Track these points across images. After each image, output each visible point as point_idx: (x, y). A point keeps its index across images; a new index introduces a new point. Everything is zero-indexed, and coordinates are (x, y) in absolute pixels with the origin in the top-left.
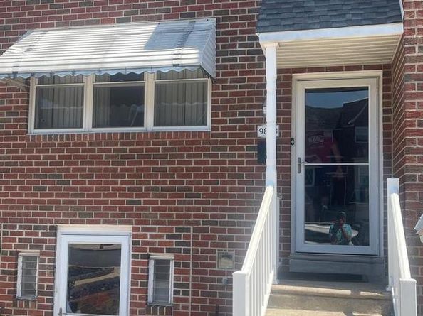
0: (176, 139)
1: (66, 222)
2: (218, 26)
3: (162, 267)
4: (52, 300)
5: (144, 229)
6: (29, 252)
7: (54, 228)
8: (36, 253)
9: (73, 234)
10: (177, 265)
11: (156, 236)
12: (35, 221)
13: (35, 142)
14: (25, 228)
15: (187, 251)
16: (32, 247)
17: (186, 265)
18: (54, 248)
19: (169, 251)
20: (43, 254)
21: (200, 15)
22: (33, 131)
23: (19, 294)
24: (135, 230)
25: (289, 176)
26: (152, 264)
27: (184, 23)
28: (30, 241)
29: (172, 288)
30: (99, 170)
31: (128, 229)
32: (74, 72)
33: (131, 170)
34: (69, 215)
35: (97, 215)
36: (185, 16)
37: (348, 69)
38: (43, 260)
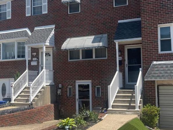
0: (100, 61)
1: (77, 80)
2: (108, 36)
3: (98, 89)
4: (75, 97)
5: (94, 81)
6: (70, 87)
7: (75, 81)
8: (71, 87)
9: (78, 82)
10: (101, 88)
11: (97, 82)
12: (71, 80)
13: (70, 63)
14: (69, 81)
15: (103, 85)
16: (70, 86)
17: (103, 88)
18: (75, 85)
19: (99, 85)
20: (73, 87)
21: (104, 33)
22: (69, 60)
23: (68, 96)
24: (92, 81)
25: (125, 68)
26: (96, 88)
28: (70, 84)
29: (100, 93)
30: (84, 68)
31: (90, 81)
32: (78, 48)
33: (91, 68)
34: (78, 78)
35: (84, 78)
36: (101, 34)
37: (136, 44)
38: (73, 88)
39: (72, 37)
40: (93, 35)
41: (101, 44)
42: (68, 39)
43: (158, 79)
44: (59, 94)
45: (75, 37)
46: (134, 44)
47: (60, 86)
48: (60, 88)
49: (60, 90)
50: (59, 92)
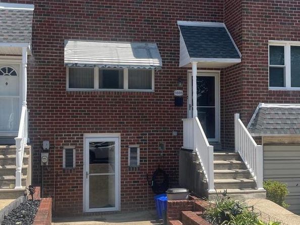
0: (140, 95)
1: (89, 132)
2: (158, 47)
3: (134, 150)
4: (82, 169)
5: (126, 135)
6: (70, 147)
7: (82, 135)
8: (73, 147)
9: (90, 138)
10: (141, 149)
11: (132, 138)
12: (73, 132)
14: (68, 135)
15: (145, 143)
16: (71, 145)
17: (145, 149)
18: (83, 144)
19: (137, 143)
20: (76, 147)
21: (149, 41)
22: (68, 89)
23: (64, 166)
24: (121, 135)
25: (187, 112)
26: (129, 150)
27: (143, 44)
28: (70, 141)
29: (139, 159)
30: (105, 108)
31: (118, 135)
32: (106, 65)
33: (120, 108)
34: (90, 129)
35: (104, 129)
36: (142, 41)
37: (209, 69)
38: (76, 151)
39: (77, 38)
44: (45, 163)
45: (84, 39)
46: (212, 69)
47: (46, 145)
48: (46, 151)
49: (47, 155)
50: (45, 158)
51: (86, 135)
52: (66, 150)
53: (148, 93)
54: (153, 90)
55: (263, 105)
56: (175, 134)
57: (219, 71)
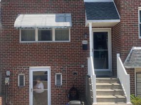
0: (62, 44)
2: (72, 16)
5: (54, 67)
6: (21, 74)
7: (28, 68)
8: (24, 74)
9: (33, 69)
10: (63, 75)
12: (23, 66)
13: (22, 45)
14: (20, 68)
15: (65, 72)
17: (65, 75)
18: (29, 73)
21: (67, 13)
23: (19, 85)
24: (51, 67)
26: (56, 76)
27: (63, 15)
28: (22, 71)
30: (41, 52)
31: (49, 67)
33: (50, 52)
34: (33, 64)
35: (41, 64)
36: (63, 13)
37: (104, 27)
38: (26, 76)
40: (54, 13)
41: (68, 24)
42: (21, 16)
43: (138, 67)
44: (7, 83)
45: (29, 13)
47: (8, 73)
48: (8, 77)
50: (7, 80)
51: (31, 67)
52: (20, 76)
53: (66, 43)
54: (70, 41)
55: (135, 48)
56: (83, 66)
57: (111, 29)
